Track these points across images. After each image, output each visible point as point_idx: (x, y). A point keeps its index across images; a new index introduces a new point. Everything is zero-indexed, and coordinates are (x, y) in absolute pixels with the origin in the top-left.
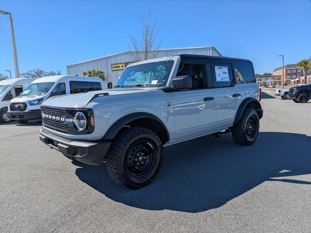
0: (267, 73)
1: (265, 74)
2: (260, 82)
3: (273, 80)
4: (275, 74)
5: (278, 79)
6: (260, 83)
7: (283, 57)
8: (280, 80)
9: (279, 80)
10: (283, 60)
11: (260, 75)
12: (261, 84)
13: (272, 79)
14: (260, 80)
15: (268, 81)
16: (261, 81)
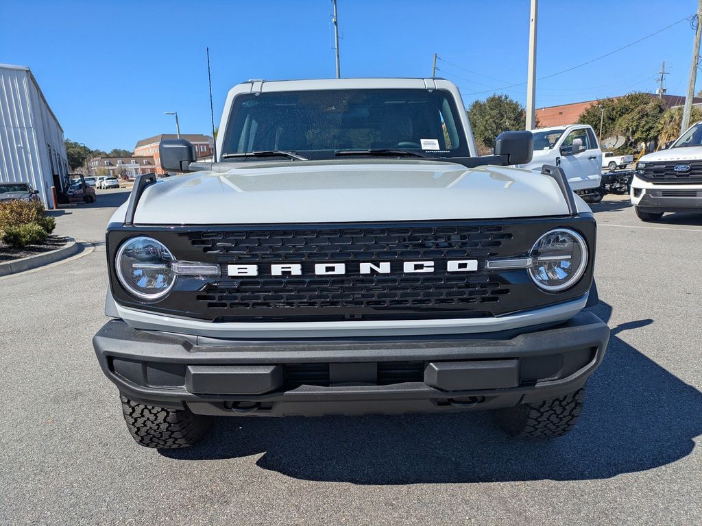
0: (118, 149)
1: (115, 151)
2: (113, 170)
3: (138, 166)
4: (140, 152)
5: (149, 164)
6: (111, 171)
7: (177, 117)
8: (154, 167)
9: (150, 167)
10: (177, 123)
11: (105, 154)
12: (114, 173)
13: (136, 163)
14: (111, 164)
15: (130, 167)
16: (113, 168)
